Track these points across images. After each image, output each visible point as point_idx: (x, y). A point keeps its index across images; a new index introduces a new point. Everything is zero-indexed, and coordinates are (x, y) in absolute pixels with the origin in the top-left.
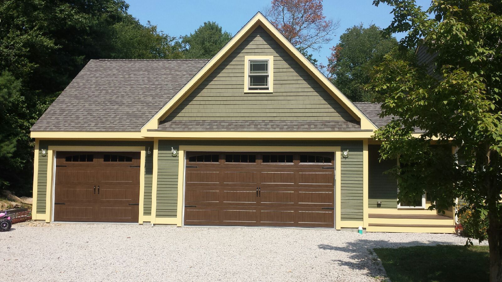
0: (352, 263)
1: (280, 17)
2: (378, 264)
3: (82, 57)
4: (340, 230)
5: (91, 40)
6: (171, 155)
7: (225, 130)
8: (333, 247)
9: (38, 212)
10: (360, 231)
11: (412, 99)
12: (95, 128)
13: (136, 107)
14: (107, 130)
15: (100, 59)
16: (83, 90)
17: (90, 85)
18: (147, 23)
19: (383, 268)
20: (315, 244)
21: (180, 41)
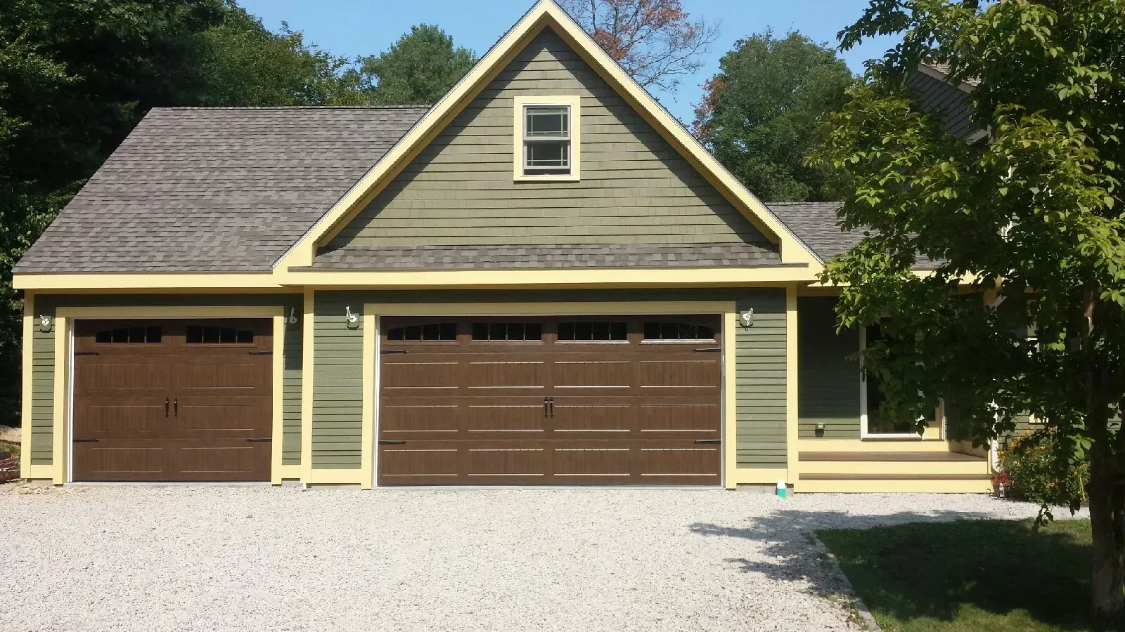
0: (770, 566)
1: (586, 14)
2: (830, 566)
3: (133, 105)
4: (734, 490)
5: (152, 65)
6: (345, 326)
7: (471, 265)
8: (722, 529)
9: (34, 460)
10: (780, 492)
11: (922, 184)
12: (165, 264)
13: (260, 215)
14: (193, 268)
15: (174, 108)
16: (135, 178)
17: (150, 166)
18: (282, 26)
19: (843, 577)
20: (683, 524)
21: (358, 68)
